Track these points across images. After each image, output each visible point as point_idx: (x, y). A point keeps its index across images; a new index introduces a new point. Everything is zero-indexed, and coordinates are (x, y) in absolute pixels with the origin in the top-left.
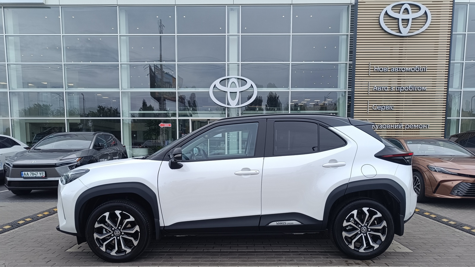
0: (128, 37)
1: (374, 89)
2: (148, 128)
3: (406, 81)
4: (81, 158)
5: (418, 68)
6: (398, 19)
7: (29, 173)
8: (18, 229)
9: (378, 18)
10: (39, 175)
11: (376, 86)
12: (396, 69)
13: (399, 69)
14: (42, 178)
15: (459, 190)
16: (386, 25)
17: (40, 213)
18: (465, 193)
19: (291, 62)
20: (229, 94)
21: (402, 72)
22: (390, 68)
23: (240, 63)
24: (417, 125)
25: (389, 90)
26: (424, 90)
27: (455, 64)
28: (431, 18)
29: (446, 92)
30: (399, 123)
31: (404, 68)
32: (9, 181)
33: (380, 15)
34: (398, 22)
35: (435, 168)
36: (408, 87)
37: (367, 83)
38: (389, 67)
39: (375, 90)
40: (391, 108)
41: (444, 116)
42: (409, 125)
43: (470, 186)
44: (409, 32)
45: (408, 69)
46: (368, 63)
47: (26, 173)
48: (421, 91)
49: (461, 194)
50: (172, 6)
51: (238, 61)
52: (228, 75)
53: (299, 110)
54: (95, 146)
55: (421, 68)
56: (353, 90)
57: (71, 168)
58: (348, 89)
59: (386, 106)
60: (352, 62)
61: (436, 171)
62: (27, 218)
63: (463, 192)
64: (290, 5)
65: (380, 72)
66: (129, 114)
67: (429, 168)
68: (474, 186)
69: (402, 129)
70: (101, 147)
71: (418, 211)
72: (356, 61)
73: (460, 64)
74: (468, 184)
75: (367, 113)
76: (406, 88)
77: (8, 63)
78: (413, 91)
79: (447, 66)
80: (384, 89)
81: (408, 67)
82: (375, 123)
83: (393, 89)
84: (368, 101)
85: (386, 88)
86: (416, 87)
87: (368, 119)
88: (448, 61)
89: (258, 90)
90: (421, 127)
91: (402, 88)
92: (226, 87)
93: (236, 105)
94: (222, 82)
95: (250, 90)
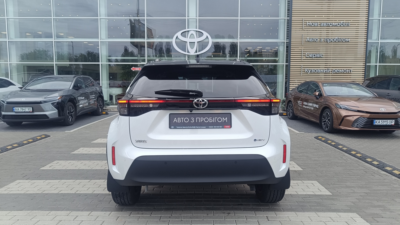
1: (307, 40)
2: (123, 71)
3: (333, 34)
4: (61, 97)
5: (343, 23)
7: (19, 108)
8: (6, 153)
10: (27, 110)
11: (309, 38)
13: (327, 24)
14: (30, 112)
15: (358, 124)
17: (25, 140)
18: (363, 126)
19: (239, 18)
20: (188, 43)
21: (329, 26)
22: (320, 23)
23: (198, 18)
24: (342, 70)
25: (319, 41)
26: (348, 41)
27: (374, 20)
29: (366, 43)
30: (327, 68)
31: (332, 23)
32: (3, 115)
35: (341, 105)
36: (334, 39)
37: (301, 35)
38: (319, 22)
39: (308, 41)
40: (320, 56)
41: (364, 63)
42: (335, 70)
43: (366, 120)
45: (335, 24)
46: (302, 19)
47: (17, 108)
48: (346, 42)
51: (196, 17)
52: (188, 28)
53: (246, 57)
54: (74, 87)
55: (345, 23)
56: (290, 41)
57: (54, 104)
58: (286, 40)
59: (317, 54)
60: (289, 18)
61: (341, 108)
62: (14, 144)
63: (361, 125)
65: (311, 26)
66: (107, 59)
67: (336, 106)
68: (370, 120)
69: (330, 73)
70: (79, 87)
71: (324, 140)
72: (292, 17)
73: (377, 20)
74: (365, 119)
75: (301, 60)
76: (333, 40)
77: (7, 18)
78: (339, 42)
79: (367, 21)
80: (315, 40)
81: (334, 22)
82: (308, 68)
83: (323, 40)
84: (302, 50)
85: (317, 40)
86: (341, 39)
87: (302, 65)
88: (367, 17)
89: (212, 40)
90: (345, 71)
91: (330, 40)
92: (186, 38)
93: (194, 53)
94: (183, 34)
95: (206, 40)
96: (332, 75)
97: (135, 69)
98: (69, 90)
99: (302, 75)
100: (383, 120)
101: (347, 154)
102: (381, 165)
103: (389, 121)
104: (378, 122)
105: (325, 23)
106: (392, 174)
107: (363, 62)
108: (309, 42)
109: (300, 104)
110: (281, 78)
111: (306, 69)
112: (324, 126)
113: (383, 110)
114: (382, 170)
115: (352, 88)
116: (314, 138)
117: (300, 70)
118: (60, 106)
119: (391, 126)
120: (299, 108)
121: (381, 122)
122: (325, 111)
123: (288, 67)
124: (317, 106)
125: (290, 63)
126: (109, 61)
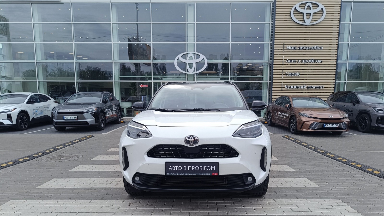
0: (117, 25)
1: (287, 61)
4: (96, 108)
5: (317, 47)
6: (303, 13)
7: (68, 117)
9: (290, 13)
10: (73, 118)
12: (302, 48)
13: (304, 48)
14: (75, 120)
16: (295, 17)
18: (316, 128)
19: (230, 42)
20: (188, 64)
21: (306, 49)
22: (298, 47)
23: (196, 42)
24: (315, 86)
25: (297, 62)
26: (321, 62)
27: (344, 44)
28: (326, 13)
29: (336, 64)
30: (303, 85)
31: (308, 47)
32: (55, 122)
33: (291, 10)
34: (303, 15)
35: (302, 114)
36: (310, 60)
37: (282, 57)
39: (287, 62)
40: (298, 74)
41: (334, 80)
42: (310, 87)
43: (319, 124)
44: (311, 22)
45: (310, 48)
46: (283, 44)
47: (66, 117)
48: (319, 63)
49: (314, 128)
50: (149, 3)
51: (194, 41)
52: (187, 51)
53: (236, 76)
54: (103, 101)
55: (319, 47)
56: (272, 62)
57: (92, 114)
58: (270, 61)
59: (295, 73)
60: (272, 43)
61: (302, 116)
63: (315, 127)
64: (230, 3)
65: (291, 49)
66: (119, 78)
67: (299, 114)
68: (321, 124)
69: (306, 89)
70: (107, 101)
71: (288, 138)
72: (275, 42)
73: (346, 44)
75: (282, 78)
77: (35, 42)
78: (313, 63)
79: (337, 45)
80: (293, 61)
81: (310, 46)
82: (287, 85)
83: (300, 61)
84: (282, 70)
85: (295, 61)
87: (282, 82)
88: (337, 42)
89: (207, 61)
90: (318, 87)
91: (306, 61)
92: (185, 59)
93: (193, 72)
94: (184, 56)
95: (202, 61)
96: (307, 91)
97: (143, 86)
98: (100, 104)
99: (282, 91)
100: (331, 124)
101: (299, 145)
103: (335, 124)
104: (327, 125)
108: (288, 63)
109: (275, 114)
110: (265, 92)
112: (291, 129)
113: (331, 117)
115: (315, 101)
116: (282, 136)
117: (281, 87)
118: (95, 115)
119: (337, 128)
120: (276, 117)
121: (329, 125)
122: (292, 118)
123: (271, 84)
124: (287, 115)
125: (272, 81)
126: (121, 79)
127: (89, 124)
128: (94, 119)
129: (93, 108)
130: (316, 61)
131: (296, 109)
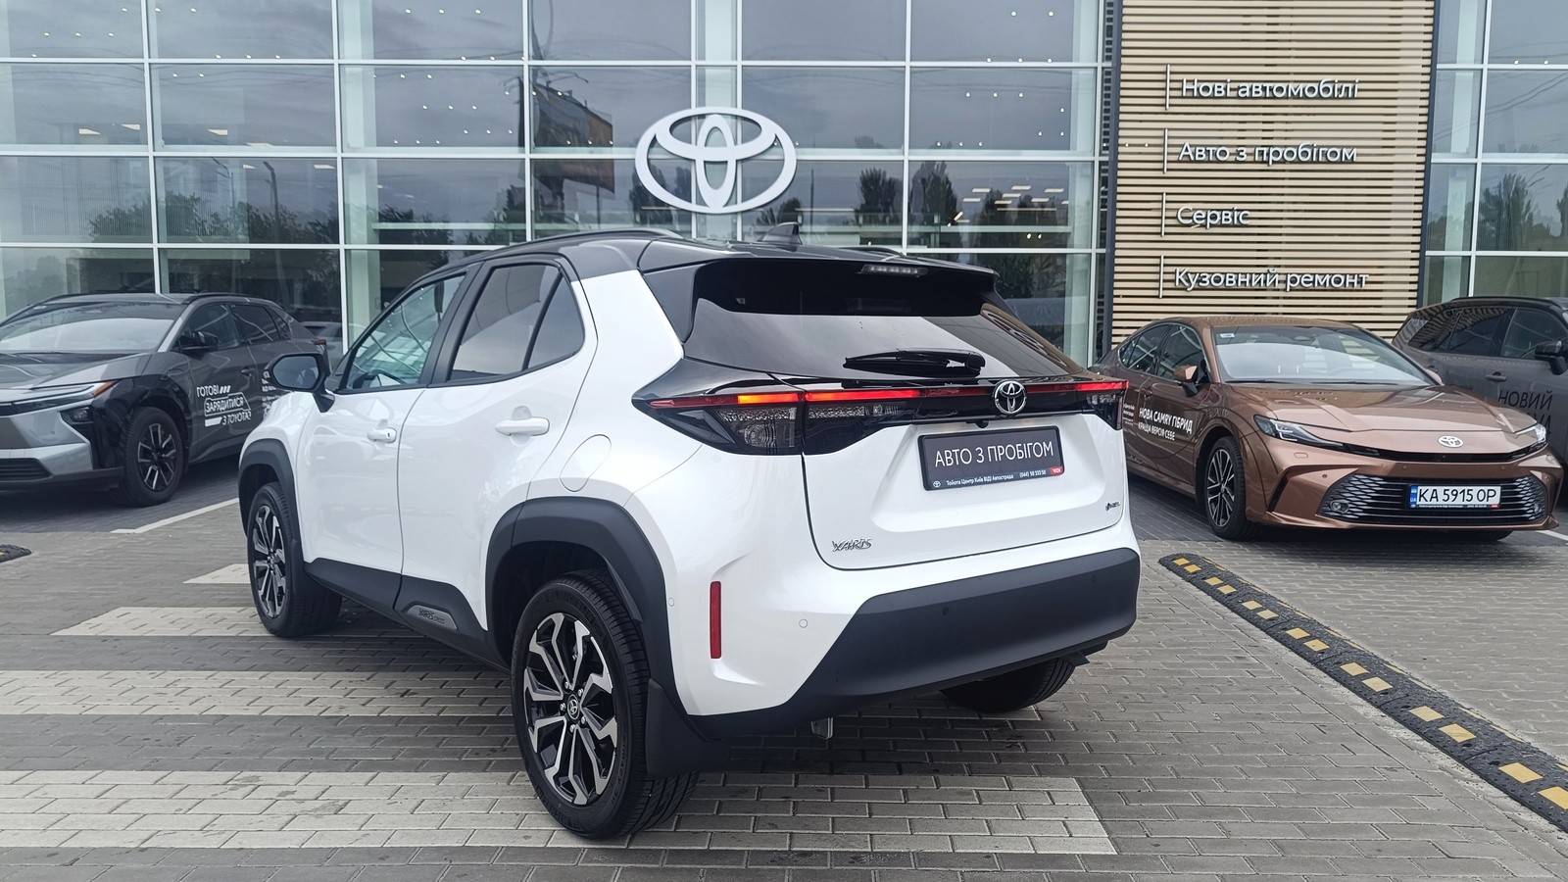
1: (1183, 153)
3: (1291, 130)
4: (110, 383)
5: (1330, 86)
11: (1190, 146)
12: (1254, 90)
13: (1264, 89)
15: (1347, 502)
18: (1365, 511)
19: (908, 63)
20: (700, 166)
21: (1274, 98)
22: (1235, 85)
23: (740, 63)
24: (1325, 275)
25: (1233, 158)
26: (1349, 158)
27: (1458, 74)
29: (1422, 167)
30: (1265, 270)
31: (1284, 86)
35: (1278, 424)
36: (1295, 150)
37: (1160, 133)
38: (1231, 81)
39: (1186, 159)
40: (1238, 218)
41: (1417, 247)
42: (1298, 277)
43: (1381, 486)
45: (1296, 90)
46: (1162, 69)
48: (1340, 162)
49: (1353, 513)
51: (734, 57)
52: (701, 103)
53: (936, 225)
55: (1337, 86)
56: (1112, 158)
57: (71, 415)
58: (1101, 154)
59: (1224, 212)
60: (1110, 64)
61: (1277, 435)
63: (1357, 507)
65: (1201, 97)
66: (372, 232)
67: (1258, 426)
68: (1395, 486)
69: (1278, 290)
70: (202, 344)
71: (1194, 573)
72: (1123, 60)
73: (1471, 74)
74: (1375, 481)
75: (1160, 234)
76: (1290, 153)
78: (1312, 162)
79: (1427, 78)
80: (1215, 154)
81: (1295, 82)
82: (1187, 269)
83: (1248, 154)
84: (1162, 194)
85: (1223, 153)
86: (1321, 150)
87: (1163, 254)
88: (1428, 62)
89: (797, 154)
90: (1338, 281)
91: (1276, 153)
92: (690, 143)
93: (726, 205)
94: (679, 129)
95: (772, 154)
96: (1284, 298)
98: (152, 357)
99: (1163, 297)
100: (1451, 488)
101: (1270, 640)
102: (1401, 694)
103: (1475, 489)
104: (1428, 496)
105: (1257, 84)
106: (1435, 739)
107: (1413, 243)
108: (1191, 162)
110: (1079, 311)
111: (1180, 273)
112: (1212, 511)
113: (1451, 444)
114: (1396, 718)
115: (1342, 349)
116: (1159, 561)
117: (1159, 280)
118: (95, 422)
119: (1488, 510)
121: (1441, 496)
122: (1216, 446)
123: (1106, 264)
124: (1186, 424)
125: (1114, 249)
126: (385, 236)
127: (47, 473)
128: (84, 444)
129: (89, 383)
130: (1325, 154)
131: (1239, 397)
